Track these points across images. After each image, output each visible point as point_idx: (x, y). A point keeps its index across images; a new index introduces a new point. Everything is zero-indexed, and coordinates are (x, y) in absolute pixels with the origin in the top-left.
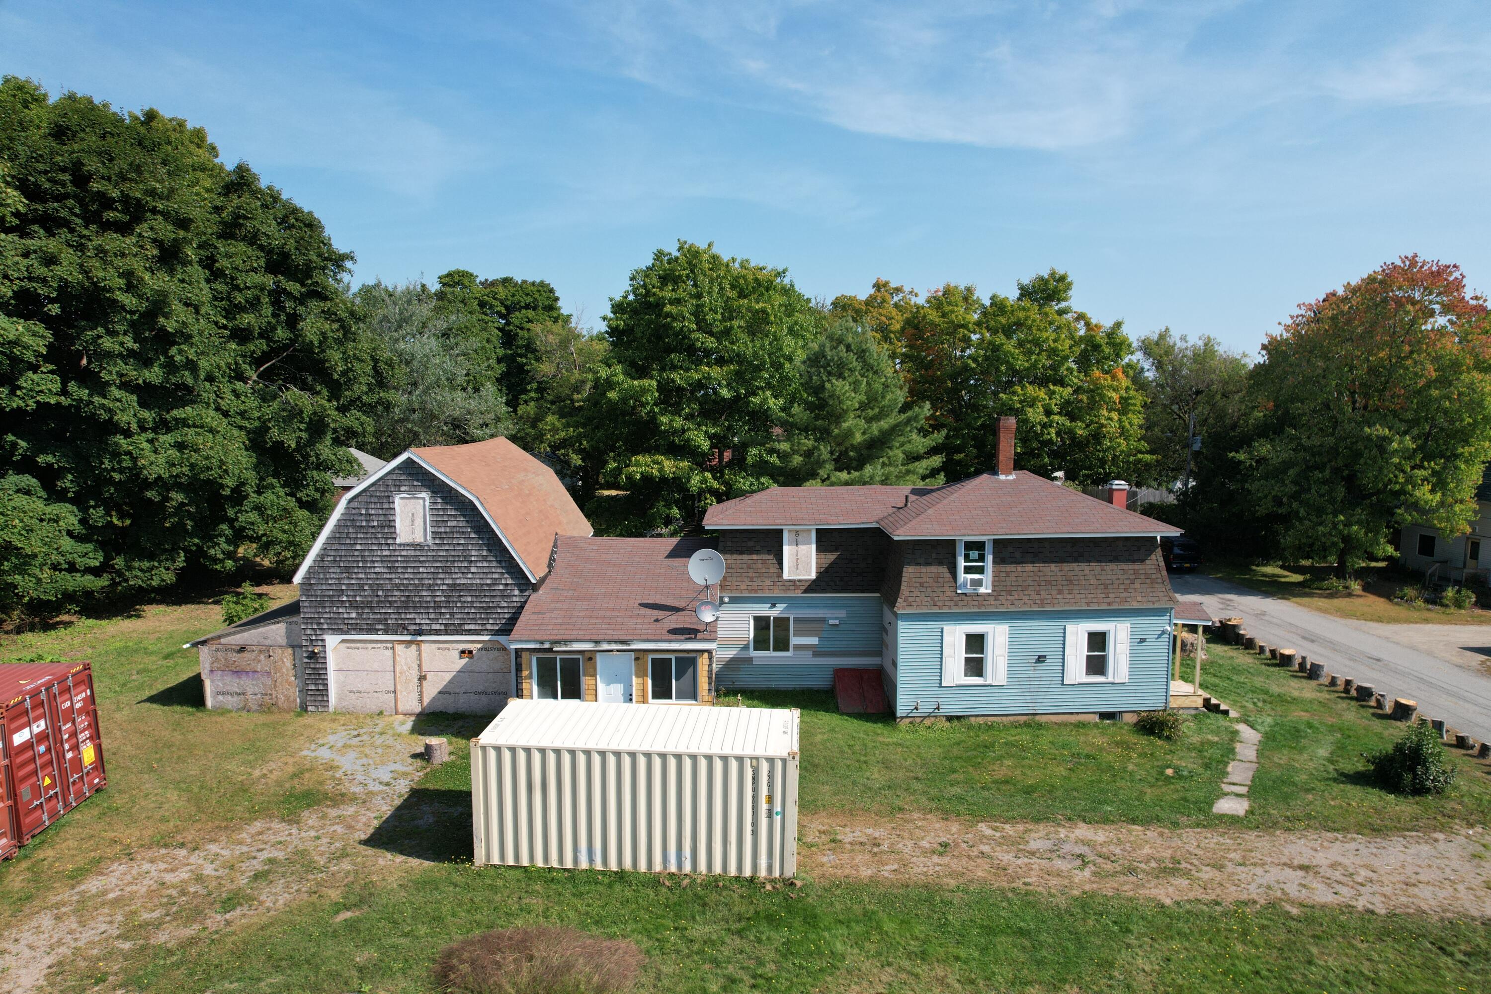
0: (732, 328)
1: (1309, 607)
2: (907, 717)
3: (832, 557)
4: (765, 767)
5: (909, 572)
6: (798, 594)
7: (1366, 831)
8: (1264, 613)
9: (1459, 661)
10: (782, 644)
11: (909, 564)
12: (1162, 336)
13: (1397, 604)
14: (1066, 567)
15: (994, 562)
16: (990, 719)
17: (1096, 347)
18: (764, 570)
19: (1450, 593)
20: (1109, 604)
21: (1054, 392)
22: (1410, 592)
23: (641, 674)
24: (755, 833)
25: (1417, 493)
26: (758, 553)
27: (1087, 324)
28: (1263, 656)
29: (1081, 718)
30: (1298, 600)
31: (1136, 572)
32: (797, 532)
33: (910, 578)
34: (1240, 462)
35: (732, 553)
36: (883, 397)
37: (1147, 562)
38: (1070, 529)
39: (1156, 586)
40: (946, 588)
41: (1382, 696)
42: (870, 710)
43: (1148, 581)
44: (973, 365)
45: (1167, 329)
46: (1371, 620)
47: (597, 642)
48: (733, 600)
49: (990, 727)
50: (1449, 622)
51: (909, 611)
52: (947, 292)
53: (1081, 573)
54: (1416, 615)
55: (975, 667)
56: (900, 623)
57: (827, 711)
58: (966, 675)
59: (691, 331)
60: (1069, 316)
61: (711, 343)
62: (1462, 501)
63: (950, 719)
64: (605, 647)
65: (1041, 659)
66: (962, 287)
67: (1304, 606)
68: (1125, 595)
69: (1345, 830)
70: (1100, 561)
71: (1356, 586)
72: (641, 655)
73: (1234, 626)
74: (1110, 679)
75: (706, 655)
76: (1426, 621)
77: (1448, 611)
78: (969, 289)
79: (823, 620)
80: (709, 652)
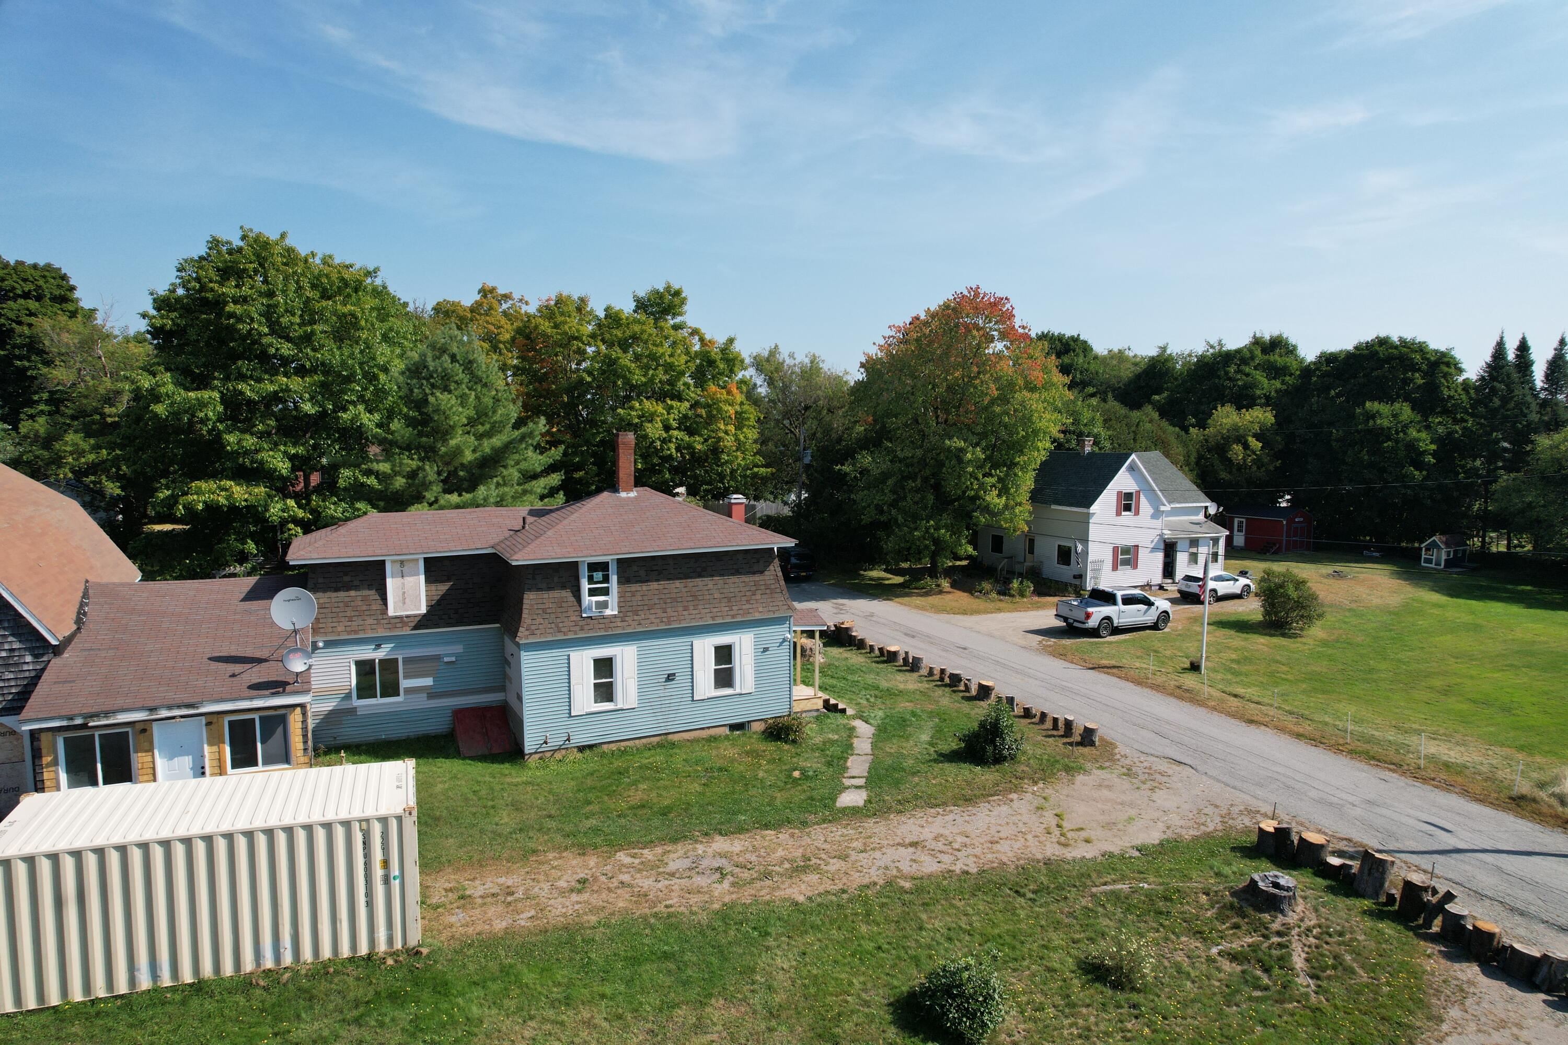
0: (313, 333)
1: (909, 606)
2: (536, 753)
3: (444, 588)
4: (377, 829)
5: (530, 598)
6: (407, 631)
7: (960, 802)
8: (872, 615)
9: (1023, 643)
10: (391, 689)
11: (530, 590)
12: (773, 352)
13: (977, 597)
14: (691, 583)
15: (619, 582)
16: (623, 744)
17: (711, 363)
18: (364, 608)
19: (1015, 584)
20: (733, 616)
21: (671, 407)
22: (986, 585)
23: (215, 740)
24: (370, 904)
25: (988, 498)
26: (357, 588)
27: (702, 340)
28: (873, 655)
29: (713, 732)
30: (897, 600)
31: (756, 584)
32: (402, 562)
33: (532, 605)
34: (846, 474)
35: (324, 590)
36: (494, 412)
37: (766, 573)
38: (692, 545)
39: (776, 595)
40: (570, 613)
41: (969, 680)
42: (496, 751)
43: (768, 591)
44: (589, 379)
45: (776, 345)
46: (958, 613)
47: (152, 710)
48: (329, 644)
49: (623, 752)
50: (1016, 610)
51: (532, 640)
52: (560, 301)
53: (706, 588)
54: (991, 605)
55: (605, 692)
56: (523, 654)
57: (447, 757)
58: (596, 702)
59: (260, 335)
60: (685, 333)
61: (287, 349)
62: (1020, 504)
63: (581, 749)
64: (164, 713)
65: (670, 678)
66: (575, 297)
67: (905, 605)
68: (748, 606)
69: (945, 804)
70: (723, 575)
71: (945, 584)
72: (210, 718)
73: (847, 629)
74: (738, 691)
75: (298, 710)
76: (999, 610)
77: (1015, 600)
78: (583, 300)
79: (437, 658)
80: (302, 706)
